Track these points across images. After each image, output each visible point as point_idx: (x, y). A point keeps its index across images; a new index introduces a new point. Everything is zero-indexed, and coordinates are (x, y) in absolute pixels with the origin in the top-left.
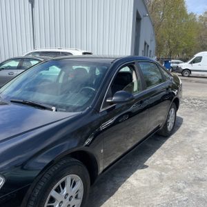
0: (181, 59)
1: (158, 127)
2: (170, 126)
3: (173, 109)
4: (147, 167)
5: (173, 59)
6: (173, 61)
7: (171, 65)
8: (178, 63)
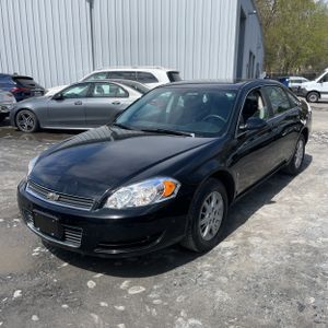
0: (304, 76)
1: (285, 162)
2: (298, 162)
3: (301, 142)
4: (274, 202)
5: (292, 75)
6: (292, 78)
7: (290, 85)
8: (300, 82)
